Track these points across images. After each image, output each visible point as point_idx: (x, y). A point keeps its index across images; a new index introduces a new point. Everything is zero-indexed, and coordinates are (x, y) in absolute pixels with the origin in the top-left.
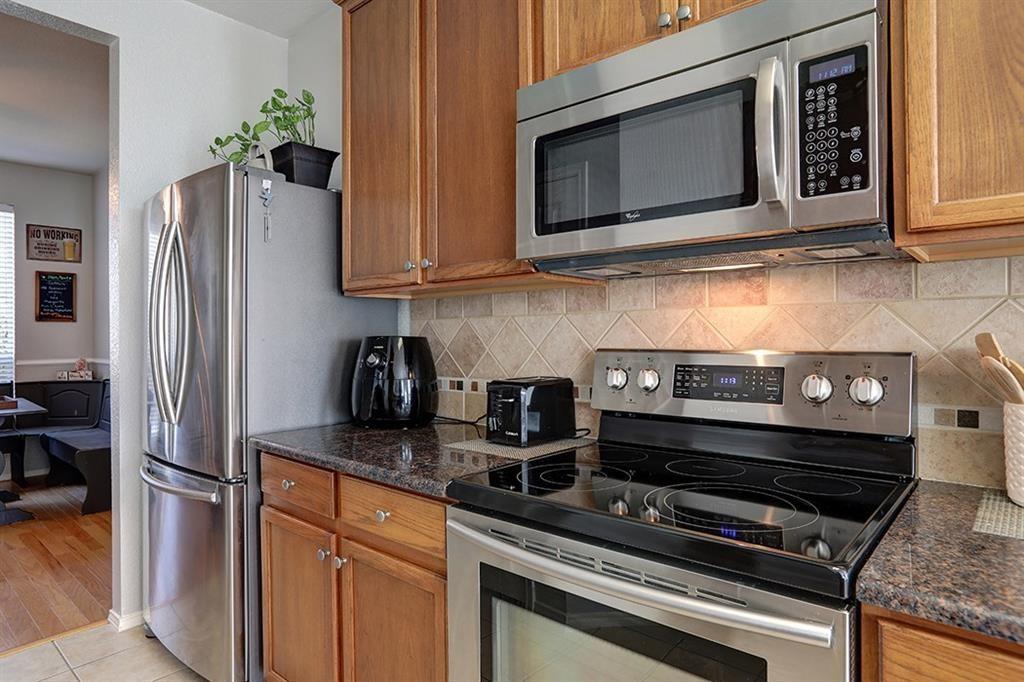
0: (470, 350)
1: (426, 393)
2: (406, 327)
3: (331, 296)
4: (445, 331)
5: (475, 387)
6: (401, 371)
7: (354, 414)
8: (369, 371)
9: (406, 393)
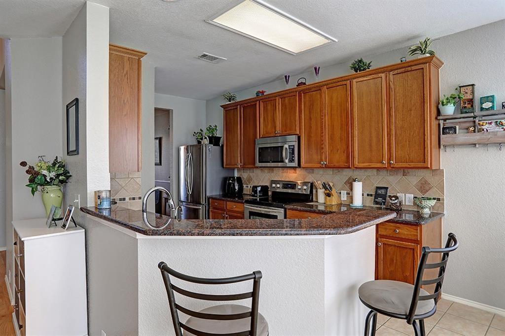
0: (250, 180)
1: (241, 188)
2: (236, 175)
3: (221, 168)
4: (245, 175)
5: (251, 187)
6: (236, 184)
7: (226, 191)
8: (230, 184)
9: (237, 188)
